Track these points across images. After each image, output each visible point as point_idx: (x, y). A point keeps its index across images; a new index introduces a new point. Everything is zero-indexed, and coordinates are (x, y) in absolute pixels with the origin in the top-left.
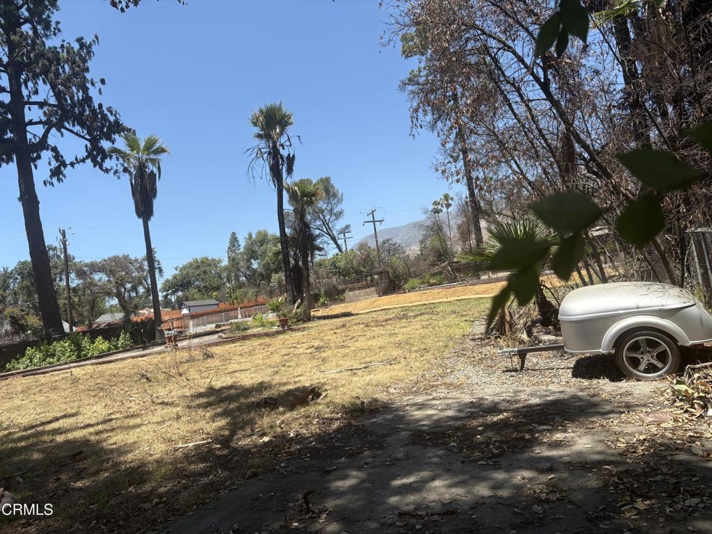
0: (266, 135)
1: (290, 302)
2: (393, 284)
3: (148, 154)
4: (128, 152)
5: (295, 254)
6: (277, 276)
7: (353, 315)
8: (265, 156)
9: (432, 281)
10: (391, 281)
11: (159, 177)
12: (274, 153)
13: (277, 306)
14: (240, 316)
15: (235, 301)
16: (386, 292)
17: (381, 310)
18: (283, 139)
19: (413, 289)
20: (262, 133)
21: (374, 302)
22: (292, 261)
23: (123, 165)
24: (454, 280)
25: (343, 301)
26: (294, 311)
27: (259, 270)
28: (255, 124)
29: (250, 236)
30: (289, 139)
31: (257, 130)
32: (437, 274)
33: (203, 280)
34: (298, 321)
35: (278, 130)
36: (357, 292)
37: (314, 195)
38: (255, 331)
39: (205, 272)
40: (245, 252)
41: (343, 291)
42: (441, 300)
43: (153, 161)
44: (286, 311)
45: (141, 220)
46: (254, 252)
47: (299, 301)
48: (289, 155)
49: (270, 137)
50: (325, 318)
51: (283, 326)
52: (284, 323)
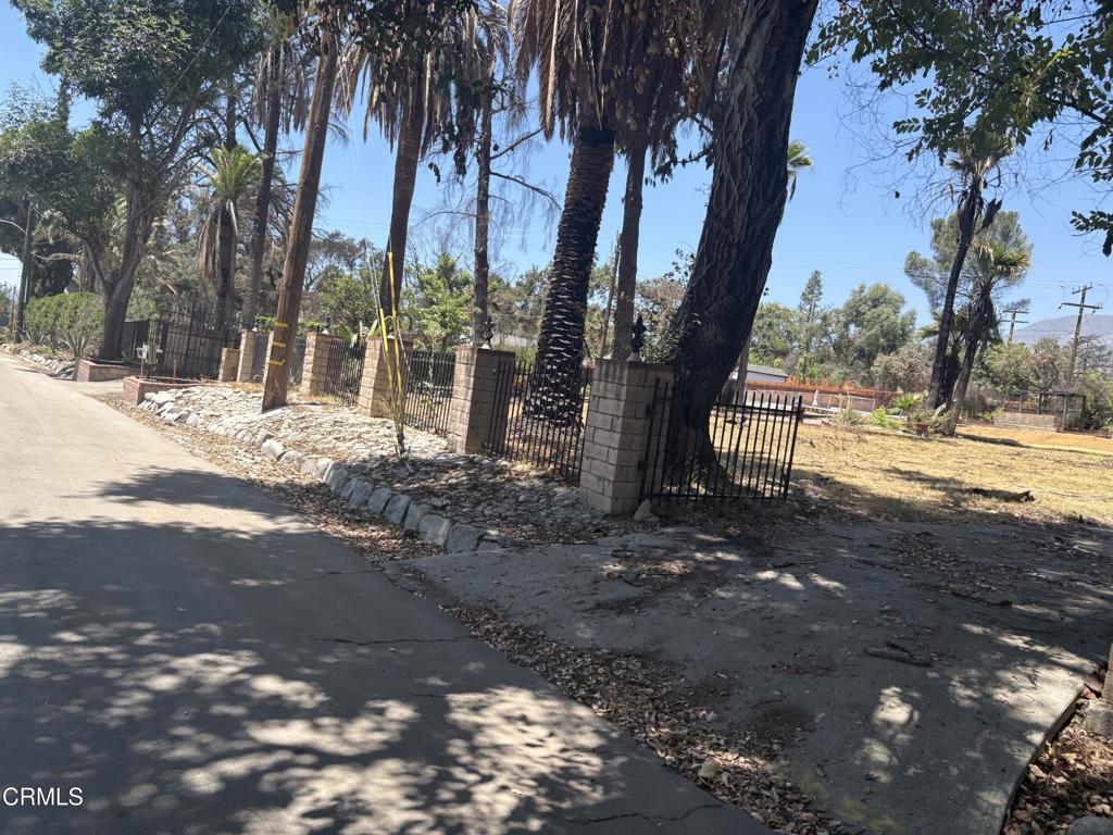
0: (965, 166)
1: (930, 404)
2: (1087, 422)
5: (957, 341)
6: (886, 358)
7: (1021, 446)
8: (956, 197)
10: (1085, 413)
12: (972, 197)
13: (910, 405)
14: (815, 403)
15: (808, 379)
16: (1069, 428)
17: (1070, 451)
18: (991, 176)
20: (960, 161)
21: (1048, 438)
22: (949, 350)
25: (989, 422)
26: (934, 418)
27: (857, 342)
29: (862, 289)
30: (999, 177)
33: (764, 336)
34: (936, 432)
35: (988, 163)
36: (1020, 415)
38: (872, 428)
39: (770, 325)
40: (845, 311)
41: (993, 408)
44: (922, 415)
46: (859, 314)
47: (944, 406)
48: (994, 200)
49: (972, 169)
50: (974, 438)
51: (919, 432)
52: (922, 429)
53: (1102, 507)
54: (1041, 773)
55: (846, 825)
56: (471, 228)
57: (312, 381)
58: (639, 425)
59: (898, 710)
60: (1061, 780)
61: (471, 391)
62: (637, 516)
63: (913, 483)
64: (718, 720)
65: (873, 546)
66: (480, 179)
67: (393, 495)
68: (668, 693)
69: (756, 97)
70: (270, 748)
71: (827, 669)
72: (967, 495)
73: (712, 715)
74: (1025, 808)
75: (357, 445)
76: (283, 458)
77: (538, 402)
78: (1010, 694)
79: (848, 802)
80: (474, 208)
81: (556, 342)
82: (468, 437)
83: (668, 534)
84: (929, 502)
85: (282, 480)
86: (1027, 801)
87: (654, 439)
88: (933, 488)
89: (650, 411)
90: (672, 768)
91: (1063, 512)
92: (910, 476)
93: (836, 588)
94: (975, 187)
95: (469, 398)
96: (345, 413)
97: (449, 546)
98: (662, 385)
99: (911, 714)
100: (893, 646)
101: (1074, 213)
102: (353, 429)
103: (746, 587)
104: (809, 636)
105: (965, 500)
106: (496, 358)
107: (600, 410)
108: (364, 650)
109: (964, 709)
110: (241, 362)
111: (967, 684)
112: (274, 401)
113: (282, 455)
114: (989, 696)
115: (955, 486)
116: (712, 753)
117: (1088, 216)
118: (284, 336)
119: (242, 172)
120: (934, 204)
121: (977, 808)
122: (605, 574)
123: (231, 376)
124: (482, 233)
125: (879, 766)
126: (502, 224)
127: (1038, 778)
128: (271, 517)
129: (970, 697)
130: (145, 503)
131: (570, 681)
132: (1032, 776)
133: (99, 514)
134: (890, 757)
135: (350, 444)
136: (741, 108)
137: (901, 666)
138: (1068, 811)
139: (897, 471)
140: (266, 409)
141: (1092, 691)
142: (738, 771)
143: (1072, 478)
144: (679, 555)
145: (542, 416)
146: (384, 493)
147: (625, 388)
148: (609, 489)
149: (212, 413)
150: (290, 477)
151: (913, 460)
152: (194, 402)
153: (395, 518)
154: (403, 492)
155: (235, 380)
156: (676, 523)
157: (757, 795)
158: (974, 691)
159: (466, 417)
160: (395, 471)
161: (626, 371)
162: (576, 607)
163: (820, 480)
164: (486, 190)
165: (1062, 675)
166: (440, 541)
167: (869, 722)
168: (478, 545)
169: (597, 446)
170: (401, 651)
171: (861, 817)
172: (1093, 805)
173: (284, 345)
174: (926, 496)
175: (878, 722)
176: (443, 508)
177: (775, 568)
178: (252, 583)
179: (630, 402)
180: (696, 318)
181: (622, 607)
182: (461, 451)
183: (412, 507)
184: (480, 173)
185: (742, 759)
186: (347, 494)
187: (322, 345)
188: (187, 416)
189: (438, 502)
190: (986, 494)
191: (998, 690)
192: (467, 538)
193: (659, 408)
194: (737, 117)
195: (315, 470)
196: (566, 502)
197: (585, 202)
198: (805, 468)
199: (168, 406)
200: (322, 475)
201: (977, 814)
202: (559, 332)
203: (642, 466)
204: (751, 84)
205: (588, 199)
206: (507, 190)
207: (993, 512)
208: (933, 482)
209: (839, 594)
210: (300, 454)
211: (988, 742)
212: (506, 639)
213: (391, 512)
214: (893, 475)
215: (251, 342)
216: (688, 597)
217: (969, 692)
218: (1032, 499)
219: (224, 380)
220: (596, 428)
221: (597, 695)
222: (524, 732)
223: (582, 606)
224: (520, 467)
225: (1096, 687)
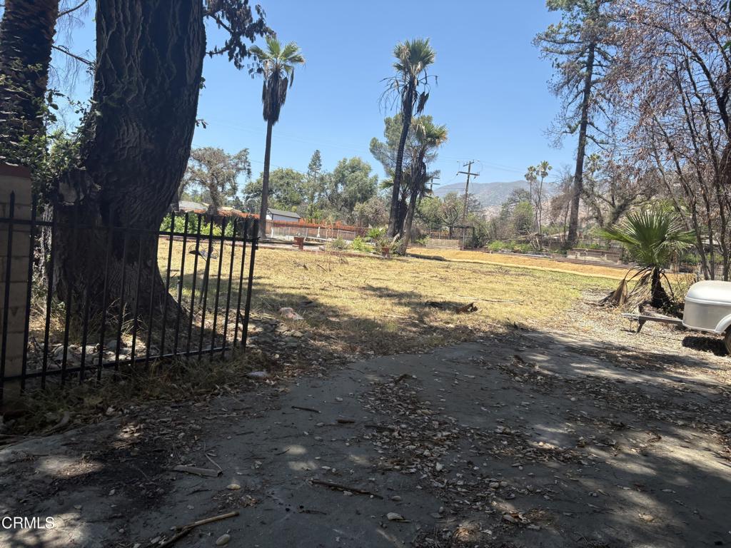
0: (404, 68)
1: (390, 234)
2: (476, 243)
3: (285, 60)
4: (268, 55)
5: (404, 191)
6: (361, 205)
7: (445, 260)
8: (401, 88)
9: (517, 248)
10: (475, 238)
11: (291, 85)
12: (410, 89)
13: (377, 235)
14: (318, 235)
15: (314, 220)
16: (467, 247)
17: (474, 263)
18: (421, 76)
19: (496, 251)
20: (402, 65)
21: (457, 254)
22: (400, 197)
23: (258, 65)
24: (539, 252)
25: (422, 245)
26: (392, 243)
27: (343, 196)
28: (398, 55)
29: (345, 160)
30: (426, 77)
31: (398, 61)
32: (524, 242)
33: (285, 191)
34: (394, 253)
35: (419, 67)
36: (440, 240)
37: (438, 138)
38: (353, 252)
39: (288, 183)
40: (335, 175)
41: (424, 236)
42: (535, 267)
43: (287, 68)
44: (385, 241)
45: (266, 123)
46: (343, 176)
47: (398, 235)
48: (424, 93)
49: (409, 71)
50: (417, 257)
51: (384, 254)
52: (385, 252)
53: (522, 310)
63: (383, 299)
72: (427, 309)
84: (398, 321)
88: (400, 304)
91: (500, 318)
92: (383, 293)
94: (412, 83)
105: (427, 314)
115: (416, 300)
120: (387, 93)
139: (371, 288)
143: (490, 285)
151: (382, 277)
163: (305, 305)
198: (293, 292)
207: (451, 326)
208: (399, 297)
214: (368, 292)
218: (475, 309)
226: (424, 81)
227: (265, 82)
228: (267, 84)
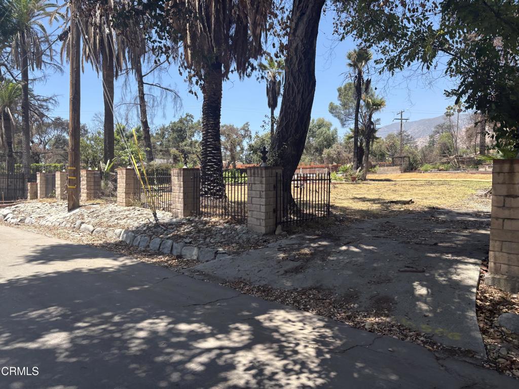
0: (354, 65)
1: (355, 168)
2: (411, 167)
3: (278, 70)
4: (268, 67)
5: (361, 140)
6: (328, 150)
7: (392, 181)
8: (353, 78)
9: (441, 168)
10: (410, 164)
12: (359, 77)
13: (346, 169)
16: (406, 171)
17: (411, 180)
18: (365, 69)
19: (426, 171)
20: (352, 63)
21: (399, 176)
22: (359, 144)
23: (262, 74)
24: (458, 169)
25: (374, 172)
26: (357, 174)
27: (314, 145)
28: (349, 58)
30: (368, 69)
31: (350, 61)
32: (445, 163)
34: (359, 180)
35: (363, 64)
36: (386, 168)
37: (380, 105)
41: (375, 166)
42: (452, 179)
43: (279, 73)
44: (352, 173)
45: (270, 109)
46: (313, 132)
47: (360, 168)
48: (368, 79)
49: (358, 67)
50: (374, 180)
51: (353, 181)
52: (354, 179)
53: (438, 202)
54: (481, 303)
55: (427, 334)
56: (138, 111)
57: (87, 193)
58: (272, 193)
59: (422, 290)
60: (488, 304)
61: (182, 188)
62: (277, 233)
63: (366, 202)
64: (360, 307)
65: (373, 230)
66: (139, 87)
67: (163, 241)
68: (334, 300)
69: (302, 49)
70: (209, 350)
71: (389, 280)
72: (389, 204)
73: (356, 305)
74: (480, 316)
75: (129, 221)
76: (94, 232)
77: (206, 189)
78: (457, 276)
79: (424, 326)
80: (138, 101)
81: (210, 161)
82: (184, 210)
83: (294, 238)
84: (377, 209)
85: (101, 242)
86: (480, 313)
87: (279, 198)
88: (375, 203)
89: (275, 187)
90: (355, 327)
91: (426, 205)
92: (364, 200)
93: (373, 249)
95: (182, 191)
96: (111, 207)
97: (201, 259)
98: (279, 175)
99: (427, 290)
100: (408, 267)
101: (445, 91)
102: (121, 213)
103: (338, 254)
104: (375, 269)
105: (390, 206)
106: (191, 172)
107: (253, 189)
108: (207, 307)
109: (444, 285)
110: (39, 189)
111: (441, 276)
112: (74, 205)
113: (93, 230)
114: (451, 279)
115: (382, 201)
116: (365, 319)
117: (450, 91)
118: (74, 174)
119: (11, 92)
121: (468, 319)
122: (281, 258)
123: (35, 196)
124: (144, 112)
125: (426, 311)
126: (153, 107)
127: (480, 304)
128: (115, 260)
129: (445, 280)
130: (52, 262)
131: (293, 303)
132: (478, 304)
133: (37, 271)
134: (428, 307)
135: (125, 220)
136: (296, 54)
137: (415, 274)
138: (495, 314)
139: (356, 198)
140: (70, 210)
141: (484, 270)
142: (378, 324)
143: (421, 191)
144: (304, 246)
145: (209, 195)
146: (158, 241)
147: (264, 179)
148: (263, 223)
149: (39, 216)
150: (104, 240)
151: (360, 193)
152: (23, 212)
153: (166, 251)
154: (168, 239)
155: (37, 198)
156: (294, 233)
157: (390, 330)
158: (445, 277)
159: (181, 200)
160: (156, 230)
161: (264, 171)
162: (278, 274)
164: (143, 91)
165: (471, 266)
166: (195, 258)
167: (415, 296)
168: (215, 256)
169: (254, 205)
170: (223, 304)
171: (430, 330)
172: (502, 310)
173: (75, 178)
174: (375, 207)
175: (417, 296)
176: (190, 243)
177: (345, 245)
178: (137, 288)
179: (267, 184)
180: (284, 145)
181: (297, 270)
182: (181, 216)
183: (175, 245)
184: (139, 84)
185: (377, 319)
186: (137, 243)
187: (90, 176)
188: (25, 219)
189: (187, 240)
190: (396, 202)
191: (452, 276)
192: (209, 254)
193: (279, 185)
194: (295, 57)
195: (115, 235)
196: (244, 231)
197: (213, 96)
199: (10, 216)
200: (119, 237)
201: (468, 320)
202: (211, 156)
203: (275, 211)
204: (300, 43)
205: (214, 95)
206: (152, 90)
207: (402, 209)
208: (373, 201)
209: (376, 251)
210: (103, 229)
211: (459, 295)
212: (257, 292)
213: (163, 249)
214: (356, 200)
215: (43, 178)
216: (319, 262)
217: (443, 279)
218: (413, 202)
219: (32, 199)
220: (252, 197)
221: (308, 306)
222: (294, 325)
223: (280, 273)
224: (214, 219)
225: (485, 269)
226: (367, 71)
227: (267, 85)
228: (269, 86)
